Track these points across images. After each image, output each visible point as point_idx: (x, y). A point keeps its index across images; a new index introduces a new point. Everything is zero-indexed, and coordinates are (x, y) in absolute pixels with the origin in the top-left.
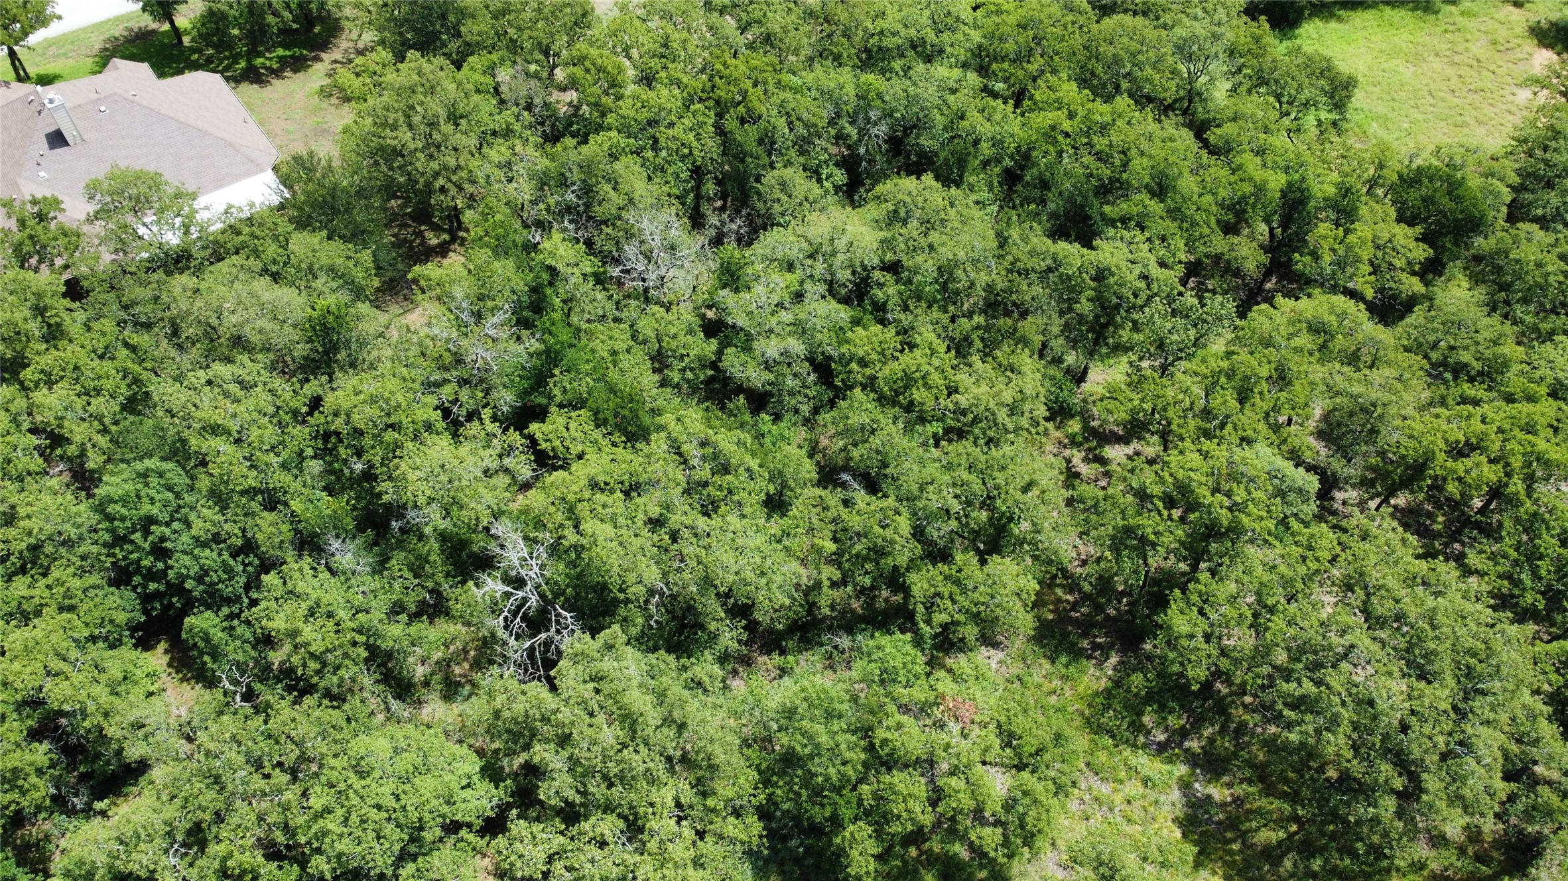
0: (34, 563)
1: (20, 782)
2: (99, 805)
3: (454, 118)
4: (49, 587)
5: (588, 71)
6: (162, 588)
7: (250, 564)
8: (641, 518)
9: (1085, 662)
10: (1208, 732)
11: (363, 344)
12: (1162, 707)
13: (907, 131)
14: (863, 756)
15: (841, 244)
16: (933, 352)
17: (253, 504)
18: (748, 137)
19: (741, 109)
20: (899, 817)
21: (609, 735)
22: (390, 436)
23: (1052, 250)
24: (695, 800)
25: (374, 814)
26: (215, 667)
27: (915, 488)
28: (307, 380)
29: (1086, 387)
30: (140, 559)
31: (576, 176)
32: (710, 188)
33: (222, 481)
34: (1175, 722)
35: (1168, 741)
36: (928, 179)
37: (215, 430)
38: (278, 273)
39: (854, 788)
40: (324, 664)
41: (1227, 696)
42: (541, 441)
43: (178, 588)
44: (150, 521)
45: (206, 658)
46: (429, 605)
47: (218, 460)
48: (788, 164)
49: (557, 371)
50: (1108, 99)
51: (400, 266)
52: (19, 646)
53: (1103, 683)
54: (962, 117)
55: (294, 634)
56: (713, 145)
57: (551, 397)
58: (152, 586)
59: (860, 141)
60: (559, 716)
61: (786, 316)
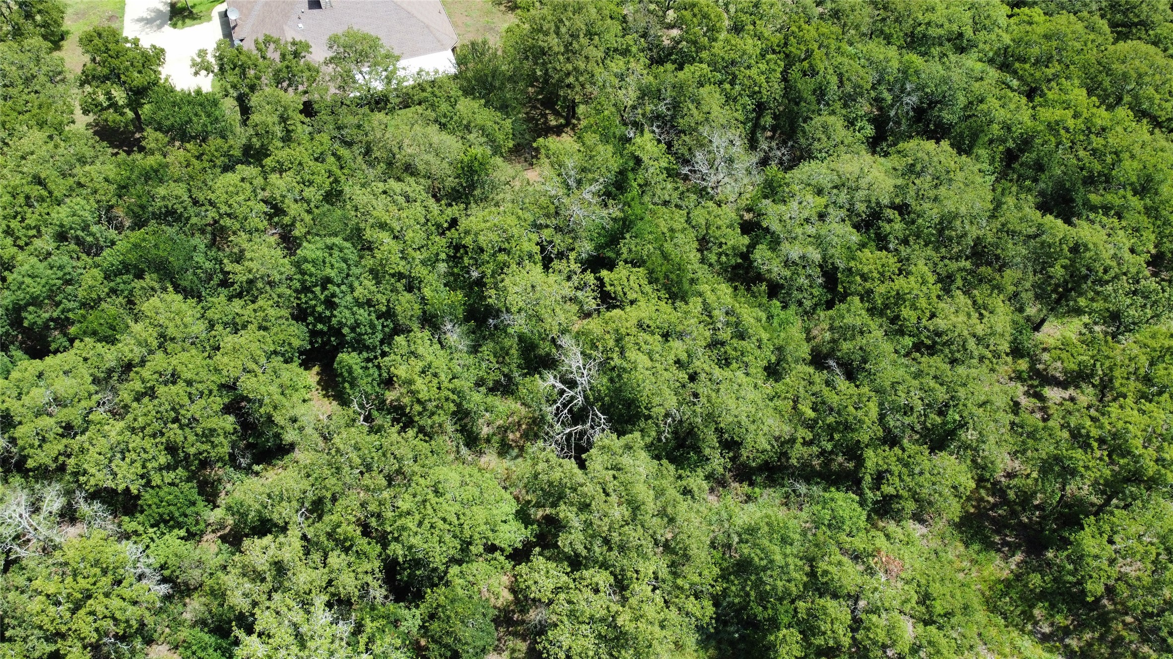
0: (248, 292)
1: (213, 439)
2: (256, 468)
3: (590, 34)
4: (255, 311)
5: (695, 15)
6: (325, 329)
7: (387, 326)
8: (671, 358)
9: (993, 554)
10: (1088, 636)
11: (494, 187)
12: (1053, 606)
13: (932, 104)
14: (805, 579)
15: (863, 183)
16: (924, 283)
17: (398, 285)
18: (805, 86)
19: (806, 64)
20: (824, 633)
21: (618, 512)
22: (502, 257)
23: (1040, 221)
24: (669, 577)
25: (440, 524)
26: (351, 392)
27: (887, 384)
28: (450, 205)
29: (1039, 336)
30: (316, 305)
31: (669, 94)
32: (768, 120)
33: (381, 264)
34: (1059, 619)
35: (1052, 633)
36: (945, 144)
37: (383, 226)
38: (444, 125)
39: (793, 602)
40: (425, 409)
41: (1109, 612)
42: (607, 285)
43: (337, 332)
44: (328, 280)
45: (347, 385)
46: (502, 385)
47: (382, 248)
48: (833, 113)
49: (628, 236)
50: (1110, 108)
51: (527, 136)
52: (229, 346)
53: (1005, 574)
54: (981, 101)
55: (410, 382)
56: (777, 88)
57: (619, 254)
58: (320, 326)
59: (892, 105)
60: (585, 489)
61: (810, 230)
